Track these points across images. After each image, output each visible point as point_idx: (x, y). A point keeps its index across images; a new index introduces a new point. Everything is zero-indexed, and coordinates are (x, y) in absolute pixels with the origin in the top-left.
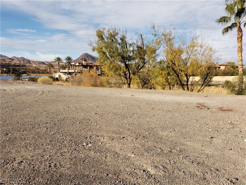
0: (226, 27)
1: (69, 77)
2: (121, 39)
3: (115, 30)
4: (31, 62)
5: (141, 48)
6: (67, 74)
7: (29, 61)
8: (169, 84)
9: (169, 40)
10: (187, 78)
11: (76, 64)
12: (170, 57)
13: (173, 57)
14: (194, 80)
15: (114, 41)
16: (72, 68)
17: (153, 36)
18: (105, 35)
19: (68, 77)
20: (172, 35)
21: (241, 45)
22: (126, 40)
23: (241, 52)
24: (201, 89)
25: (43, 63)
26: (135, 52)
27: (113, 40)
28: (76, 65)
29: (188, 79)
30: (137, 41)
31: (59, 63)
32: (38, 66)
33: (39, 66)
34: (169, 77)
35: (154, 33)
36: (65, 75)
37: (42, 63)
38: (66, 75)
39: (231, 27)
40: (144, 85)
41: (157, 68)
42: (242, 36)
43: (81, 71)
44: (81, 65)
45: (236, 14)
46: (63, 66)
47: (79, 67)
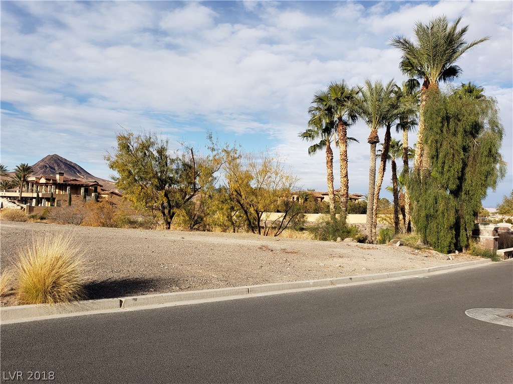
0: (313, 145)
1: (22, 207)
2: (158, 152)
3: (150, 138)
5: (190, 167)
6: (18, 200)
8: (233, 224)
9: (233, 160)
11: (40, 180)
12: (234, 186)
13: (239, 185)
15: (147, 154)
16: (28, 189)
17: (210, 151)
18: (132, 143)
19: (19, 208)
20: (238, 152)
21: (331, 172)
22: (167, 153)
23: (332, 181)
24: (279, 233)
26: (180, 172)
27: (145, 154)
28: (40, 182)
29: (259, 217)
30: (184, 156)
34: (233, 214)
35: (211, 146)
36: (13, 202)
38: (15, 203)
39: (319, 146)
40: (194, 226)
41: (215, 199)
42: (332, 159)
43: (52, 196)
44: (51, 182)
45: (323, 129)
46: (6, 184)
47: (47, 186)
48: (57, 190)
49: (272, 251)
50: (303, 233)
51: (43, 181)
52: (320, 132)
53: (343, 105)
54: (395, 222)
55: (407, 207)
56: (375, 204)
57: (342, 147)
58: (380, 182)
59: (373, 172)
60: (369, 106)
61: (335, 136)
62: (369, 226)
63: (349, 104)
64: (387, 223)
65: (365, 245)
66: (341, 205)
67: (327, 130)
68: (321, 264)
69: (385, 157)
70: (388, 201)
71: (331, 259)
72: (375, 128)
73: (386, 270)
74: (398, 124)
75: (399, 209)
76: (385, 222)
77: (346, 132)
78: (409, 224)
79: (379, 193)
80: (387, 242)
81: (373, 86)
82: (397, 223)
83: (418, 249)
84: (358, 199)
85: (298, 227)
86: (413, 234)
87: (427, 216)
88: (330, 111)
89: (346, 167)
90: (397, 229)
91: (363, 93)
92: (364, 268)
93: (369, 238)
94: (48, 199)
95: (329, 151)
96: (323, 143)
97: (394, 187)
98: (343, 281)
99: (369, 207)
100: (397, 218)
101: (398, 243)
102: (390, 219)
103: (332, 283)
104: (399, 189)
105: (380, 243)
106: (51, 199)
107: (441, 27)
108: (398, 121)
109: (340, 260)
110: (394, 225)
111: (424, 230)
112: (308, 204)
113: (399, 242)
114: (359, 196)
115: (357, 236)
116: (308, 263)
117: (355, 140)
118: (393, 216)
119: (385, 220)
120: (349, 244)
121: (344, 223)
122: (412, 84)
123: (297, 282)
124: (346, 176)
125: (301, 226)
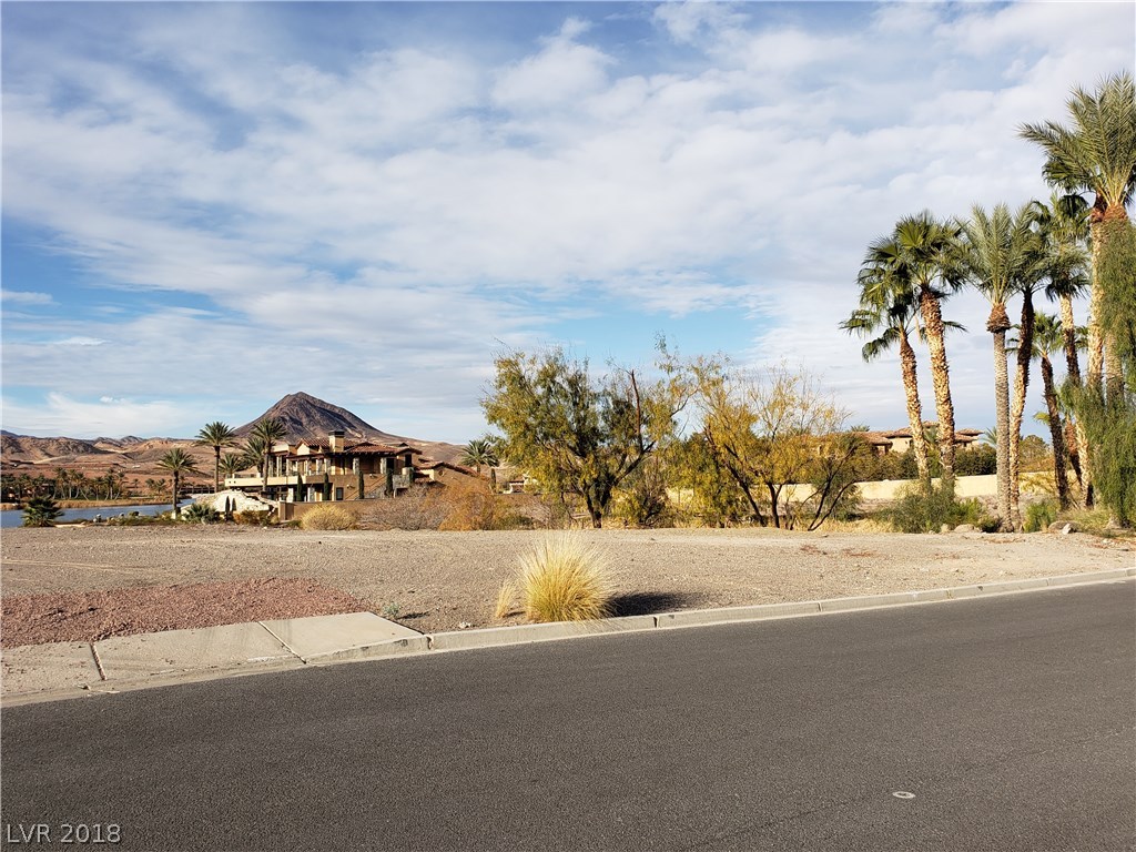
0: (871, 341)
1: (271, 507)
2: (571, 383)
3: (558, 360)
4: (25, 446)
5: (631, 407)
6: (263, 494)
7: (12, 441)
10: (772, 490)
11: (297, 448)
12: (722, 436)
14: (792, 499)
15: (553, 389)
16: (276, 469)
18: (523, 372)
19: (266, 508)
21: (914, 393)
22: (585, 384)
23: (919, 412)
24: (815, 525)
25: (88, 447)
27: (549, 389)
28: (299, 453)
29: (775, 496)
31: (217, 449)
32: (57, 461)
33: (68, 460)
36: (254, 498)
37: (81, 448)
38: (257, 499)
39: (883, 342)
40: (647, 519)
42: (914, 367)
43: (327, 481)
44: (320, 452)
45: (891, 309)
46: (233, 462)
47: (314, 461)
48: (333, 468)
49: (825, 554)
50: (857, 525)
51: (304, 450)
52: (884, 314)
53: (931, 261)
54: (1059, 488)
55: (1082, 454)
56: (1011, 453)
57: (935, 344)
58: (1019, 407)
59: (1004, 389)
60: (984, 257)
61: (915, 321)
62: (1004, 497)
63: (941, 256)
64: (1043, 491)
65: (998, 536)
66: (943, 461)
67: (899, 311)
68: (922, 570)
69: (1025, 355)
70: (1041, 442)
71: (938, 562)
72: (1000, 301)
73: (1044, 573)
74: (1050, 287)
75: (1065, 458)
76: (1037, 487)
77: (940, 312)
78: (1090, 489)
79: (1018, 430)
80: (1044, 528)
81: (990, 216)
82: (1064, 488)
83: (1109, 537)
84: (970, 442)
85: (842, 513)
86: (1097, 509)
87: (1123, 471)
88: (903, 274)
89: (947, 382)
90: (1065, 502)
91: (968, 234)
92: (1001, 573)
93: (1006, 523)
94: (318, 488)
95: (907, 351)
96: (890, 334)
97: (1051, 413)
98: (967, 592)
99: (1000, 459)
100: (1062, 478)
101: (1067, 528)
102: (1048, 481)
103: (949, 594)
104: (1062, 417)
105: (1030, 531)
106: (324, 488)
107: (1121, 94)
108: (1047, 281)
109: (956, 562)
110: (1058, 495)
111: (1119, 499)
112: (857, 462)
113: (1068, 525)
114: (972, 435)
115: (980, 522)
116: (898, 569)
117: (958, 326)
118: (1053, 473)
119: (1038, 484)
120: (967, 535)
121: (952, 496)
122: (1072, 205)
123: (891, 594)
124: (948, 400)
125: (850, 510)
